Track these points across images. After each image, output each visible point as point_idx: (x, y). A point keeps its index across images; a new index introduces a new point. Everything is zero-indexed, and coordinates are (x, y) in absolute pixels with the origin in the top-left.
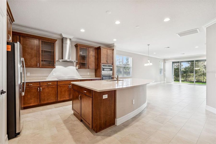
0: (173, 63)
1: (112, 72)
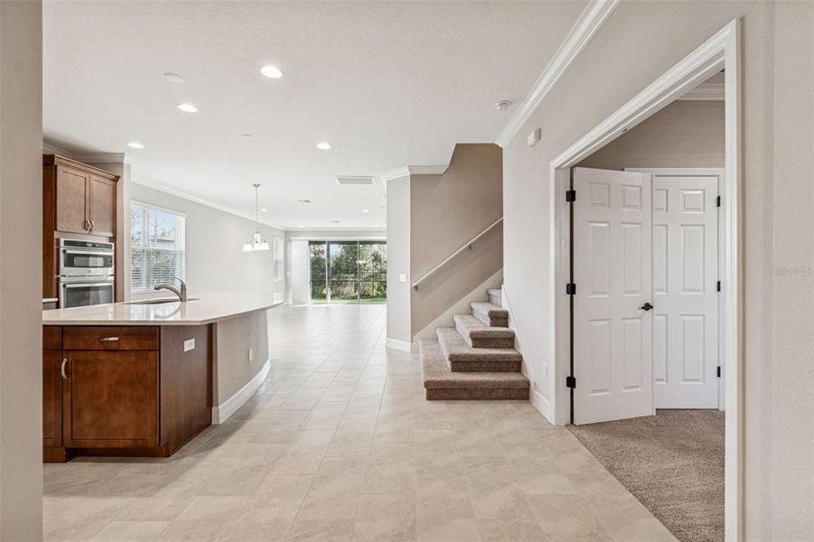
0: (311, 243)
1: (111, 270)
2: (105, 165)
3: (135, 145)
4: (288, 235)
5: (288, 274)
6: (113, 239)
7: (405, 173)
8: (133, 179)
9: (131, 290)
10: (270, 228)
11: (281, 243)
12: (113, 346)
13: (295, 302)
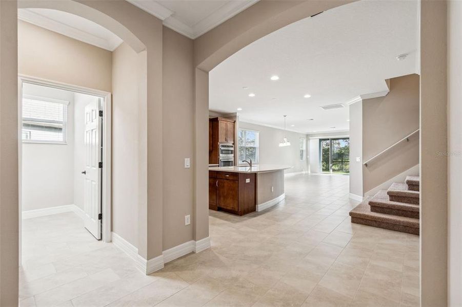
0: (321, 140)
1: (233, 155)
2: (231, 117)
3: (239, 109)
4: (308, 136)
5: (308, 157)
6: (234, 144)
7: (359, 99)
8: (240, 120)
9: (239, 162)
10: (298, 133)
11: (305, 141)
12: (228, 178)
13: (312, 172)
